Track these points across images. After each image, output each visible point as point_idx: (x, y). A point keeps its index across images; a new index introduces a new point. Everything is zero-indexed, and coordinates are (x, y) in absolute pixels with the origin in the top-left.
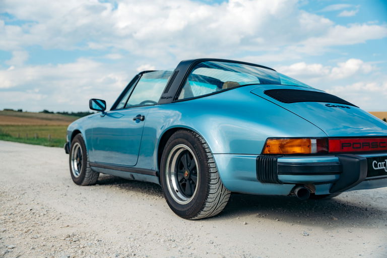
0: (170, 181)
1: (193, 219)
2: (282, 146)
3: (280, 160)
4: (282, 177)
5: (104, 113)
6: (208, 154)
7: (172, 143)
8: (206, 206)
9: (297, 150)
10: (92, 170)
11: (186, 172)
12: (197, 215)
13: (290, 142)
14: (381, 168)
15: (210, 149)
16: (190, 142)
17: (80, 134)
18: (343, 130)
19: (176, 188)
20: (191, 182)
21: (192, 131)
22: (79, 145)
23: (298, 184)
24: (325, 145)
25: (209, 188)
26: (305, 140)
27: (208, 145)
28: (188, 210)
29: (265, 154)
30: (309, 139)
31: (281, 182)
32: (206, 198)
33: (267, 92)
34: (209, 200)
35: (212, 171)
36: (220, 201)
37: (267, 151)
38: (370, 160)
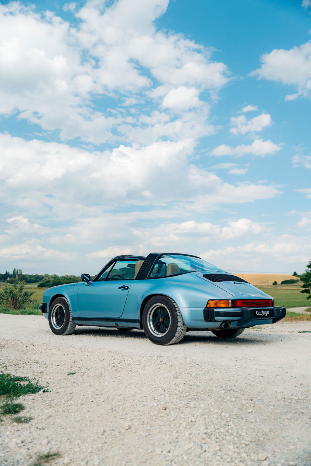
0: (150, 324)
1: (167, 344)
2: (216, 304)
3: (216, 310)
4: (216, 318)
6: (176, 308)
7: (152, 303)
8: (175, 336)
9: (223, 305)
11: (161, 319)
12: (169, 341)
13: (219, 302)
14: (260, 314)
15: (178, 306)
16: (165, 302)
17: (62, 297)
18: (241, 296)
19: (153, 329)
20: (164, 324)
21: (165, 295)
22: (60, 305)
23: (224, 321)
24: (235, 303)
25: (177, 326)
26: (225, 301)
27: (176, 303)
28: (164, 339)
29: (207, 308)
30: (228, 300)
31: (216, 321)
32: (176, 331)
33: (204, 276)
34: (177, 333)
35: (179, 317)
36: (181, 334)
37: (208, 306)
38: (255, 310)
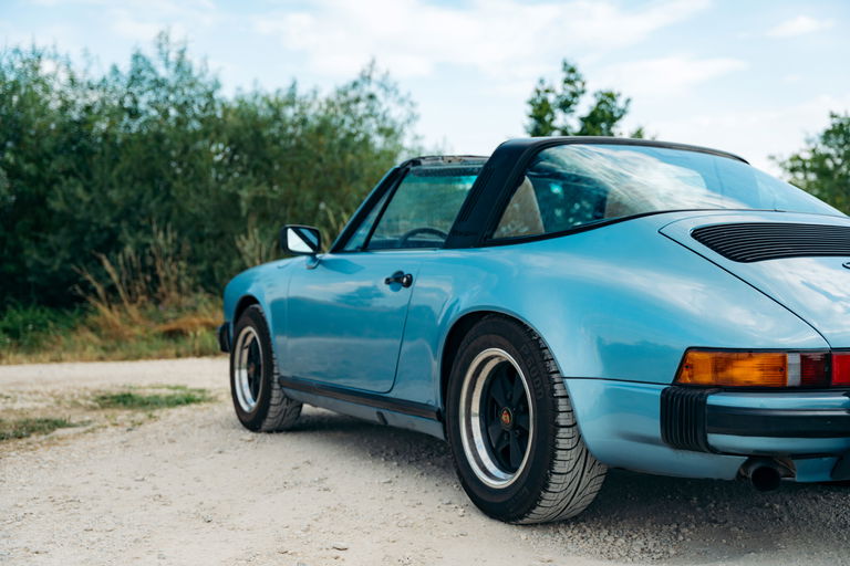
0: (469, 434)
3: (714, 400)
4: (716, 439)
5: (315, 259)
10: (286, 396)
11: (506, 414)
17: (256, 306)
22: (254, 333)
23: (754, 457)
24: (824, 369)
29: (681, 385)
30: (782, 352)
31: (714, 450)
33: (696, 234)
36: (579, 490)
37: (686, 378)
